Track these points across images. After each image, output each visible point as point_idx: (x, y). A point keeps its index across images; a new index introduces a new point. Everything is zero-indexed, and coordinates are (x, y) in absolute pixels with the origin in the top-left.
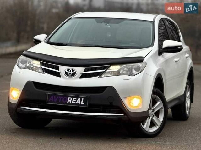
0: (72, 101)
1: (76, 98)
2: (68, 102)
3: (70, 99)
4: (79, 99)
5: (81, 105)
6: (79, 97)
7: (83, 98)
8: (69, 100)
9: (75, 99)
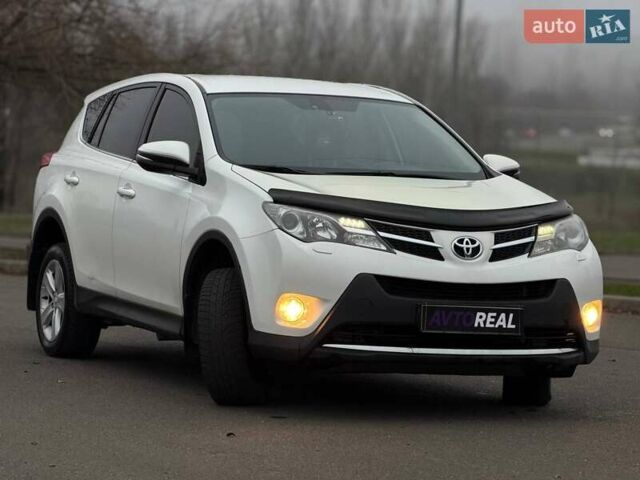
0: (485, 322)
1: (495, 314)
2: (476, 325)
3: (481, 317)
4: (503, 316)
5: (507, 329)
6: (503, 311)
7: (512, 311)
8: (477, 320)
9: (492, 317)
